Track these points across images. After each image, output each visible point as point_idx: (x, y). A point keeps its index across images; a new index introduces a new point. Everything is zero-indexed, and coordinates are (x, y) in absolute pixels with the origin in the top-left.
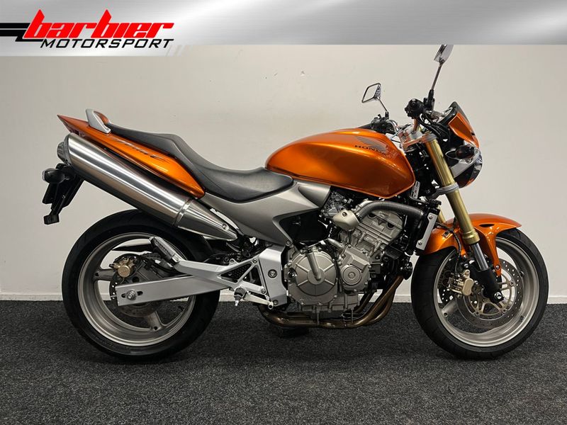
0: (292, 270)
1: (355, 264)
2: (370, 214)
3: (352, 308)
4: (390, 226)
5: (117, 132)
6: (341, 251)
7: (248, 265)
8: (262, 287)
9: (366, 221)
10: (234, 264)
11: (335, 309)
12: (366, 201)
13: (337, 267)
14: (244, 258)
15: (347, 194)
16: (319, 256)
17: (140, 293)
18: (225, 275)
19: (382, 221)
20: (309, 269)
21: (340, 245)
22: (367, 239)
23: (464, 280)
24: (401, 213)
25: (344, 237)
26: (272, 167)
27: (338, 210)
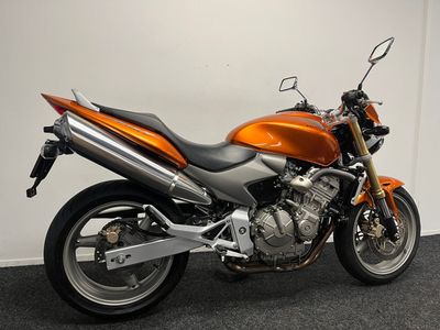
0: (259, 227)
1: (309, 219)
2: (318, 180)
3: (299, 254)
4: (332, 187)
6: (296, 209)
7: (224, 224)
8: (234, 243)
10: (211, 225)
11: (288, 256)
12: (313, 170)
13: (294, 221)
14: (218, 220)
15: (298, 163)
17: (127, 256)
18: (205, 235)
19: (326, 185)
21: (296, 205)
22: (316, 198)
23: (376, 225)
25: (296, 197)
26: (234, 140)
27: (293, 177)
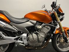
0: (29, 38)
1: (41, 37)
2: (44, 26)
4: (48, 29)
6: (39, 34)
7: (20, 37)
8: (23, 42)
9: (44, 28)
10: (17, 37)
11: (38, 45)
12: (43, 24)
13: (38, 37)
14: (19, 36)
15: (40, 22)
16: (34, 35)
18: (15, 39)
20: (32, 38)
21: (38, 33)
22: (44, 31)
23: (62, 39)
24: (50, 26)
25: (39, 31)
26: (25, 17)
27: (38, 26)
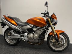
4: (41, 31)
5: (9, 17)
7: (23, 35)
9: (38, 30)
12: (38, 27)
13: (34, 36)
18: (20, 36)
19: (40, 30)
20: (30, 36)
21: (34, 33)
22: (38, 33)
24: (43, 29)
